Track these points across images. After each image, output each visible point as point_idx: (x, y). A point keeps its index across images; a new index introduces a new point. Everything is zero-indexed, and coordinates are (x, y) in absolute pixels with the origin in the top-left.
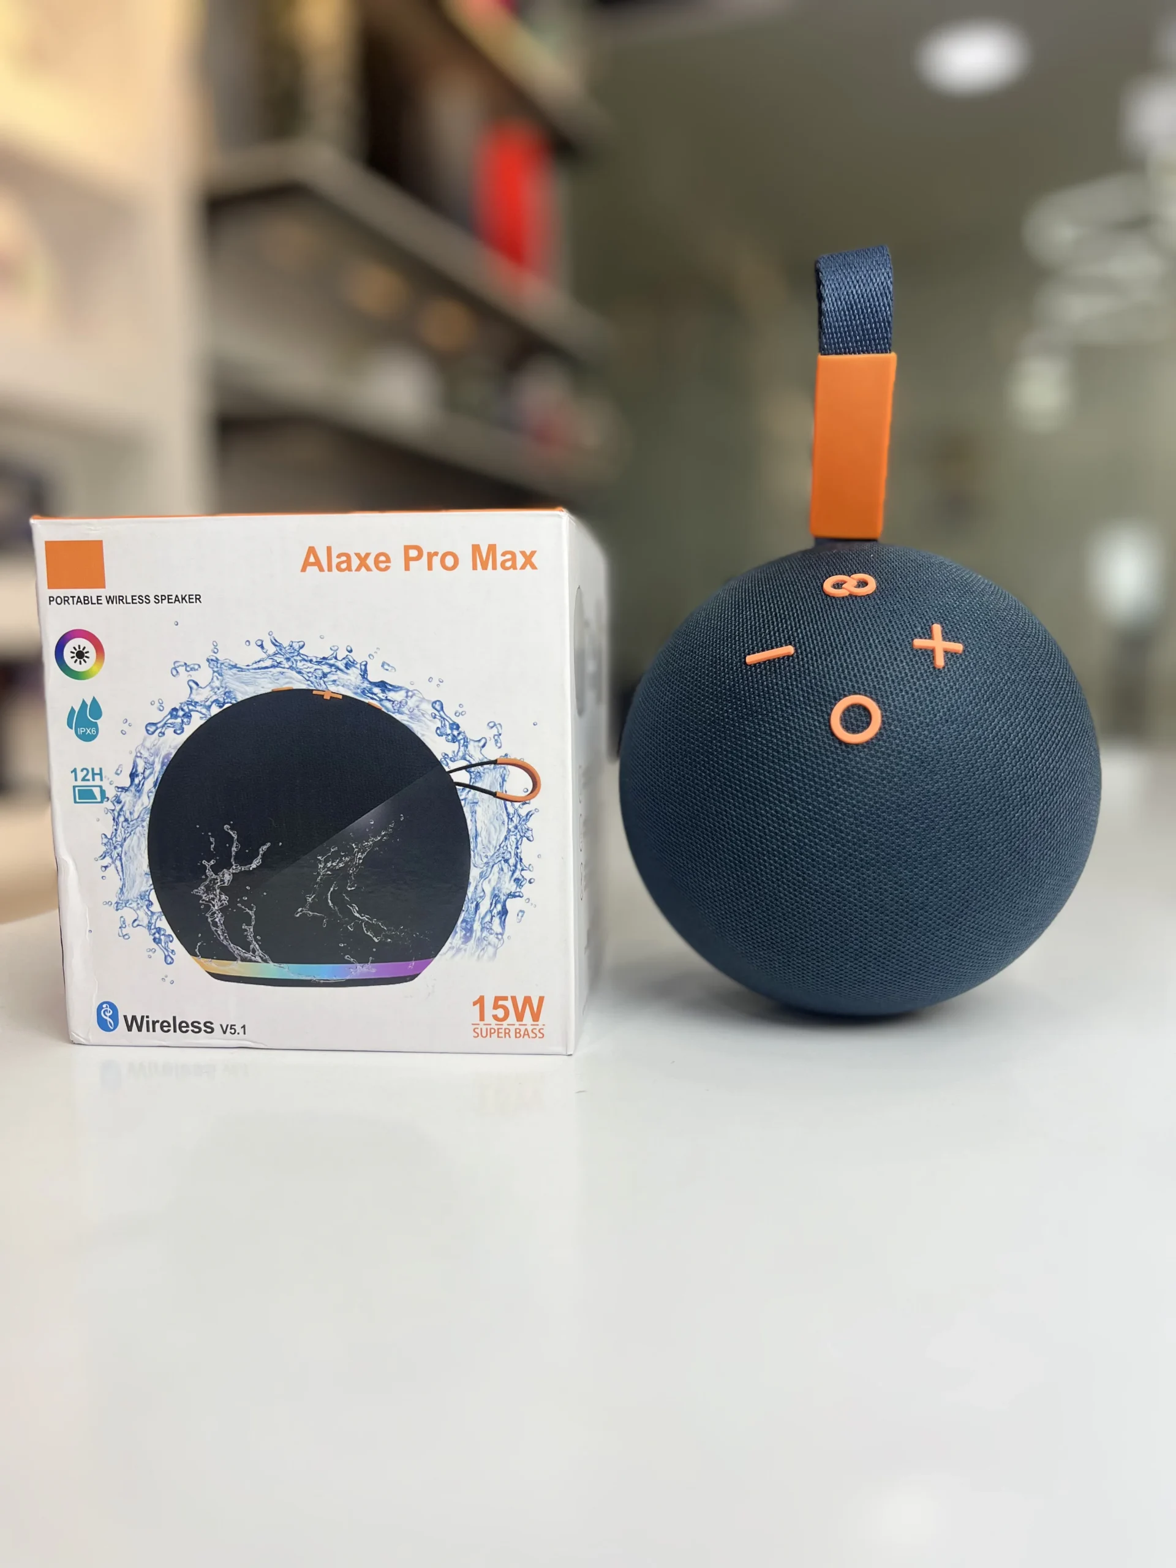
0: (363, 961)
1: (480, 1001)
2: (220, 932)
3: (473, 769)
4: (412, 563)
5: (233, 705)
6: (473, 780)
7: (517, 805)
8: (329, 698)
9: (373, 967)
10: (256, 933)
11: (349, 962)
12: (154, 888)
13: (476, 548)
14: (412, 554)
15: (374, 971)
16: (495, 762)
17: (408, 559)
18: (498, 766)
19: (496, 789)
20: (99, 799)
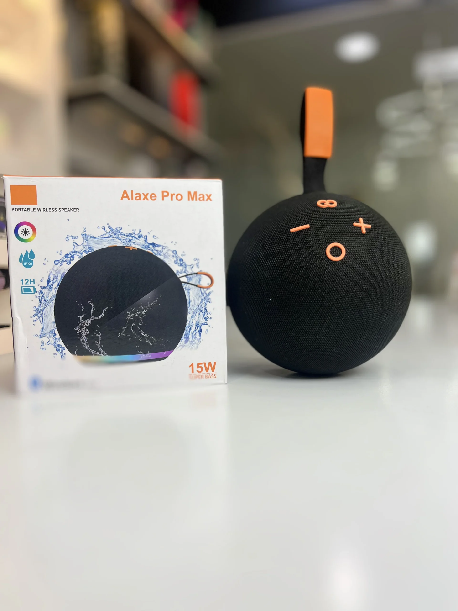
0: (145, 352)
1: (192, 365)
2: (86, 345)
3: (188, 276)
4: (165, 198)
5: (92, 252)
6: (188, 281)
7: (205, 289)
8: (132, 249)
9: (150, 355)
10: (101, 344)
11: (140, 354)
12: (57, 328)
13: (189, 193)
14: (165, 194)
15: (150, 356)
16: (197, 274)
17: (163, 196)
18: (198, 275)
19: (197, 284)
20: (33, 292)
